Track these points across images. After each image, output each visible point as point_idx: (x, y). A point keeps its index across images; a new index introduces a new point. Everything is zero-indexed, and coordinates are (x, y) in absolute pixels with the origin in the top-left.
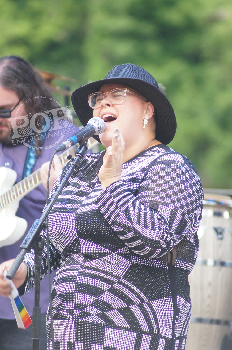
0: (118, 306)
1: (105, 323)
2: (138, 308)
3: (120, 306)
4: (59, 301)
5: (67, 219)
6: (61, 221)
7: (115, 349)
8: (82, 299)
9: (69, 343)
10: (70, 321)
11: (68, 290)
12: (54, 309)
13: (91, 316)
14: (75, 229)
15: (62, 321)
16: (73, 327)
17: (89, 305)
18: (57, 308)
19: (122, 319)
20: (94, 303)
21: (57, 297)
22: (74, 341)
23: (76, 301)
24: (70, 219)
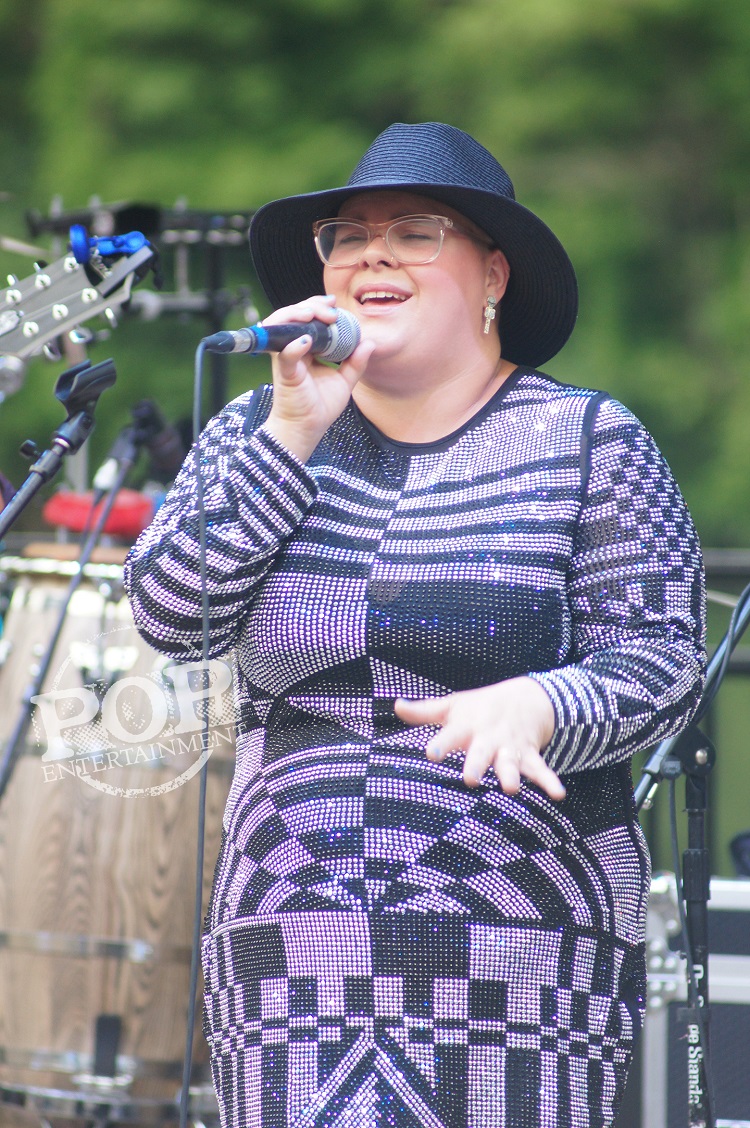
0: (501, 859)
2: (555, 859)
3: (507, 858)
4: (303, 855)
5: (337, 598)
6: (314, 599)
7: (504, 985)
8: (391, 847)
9: (353, 980)
10: (355, 914)
11: (340, 823)
12: (283, 880)
13: (425, 894)
14: (363, 631)
15: (323, 916)
16: (365, 931)
17: (416, 864)
18: (299, 877)
19: (517, 894)
20: (428, 856)
21: (293, 845)
22: (370, 974)
23: (370, 853)
24: (349, 599)
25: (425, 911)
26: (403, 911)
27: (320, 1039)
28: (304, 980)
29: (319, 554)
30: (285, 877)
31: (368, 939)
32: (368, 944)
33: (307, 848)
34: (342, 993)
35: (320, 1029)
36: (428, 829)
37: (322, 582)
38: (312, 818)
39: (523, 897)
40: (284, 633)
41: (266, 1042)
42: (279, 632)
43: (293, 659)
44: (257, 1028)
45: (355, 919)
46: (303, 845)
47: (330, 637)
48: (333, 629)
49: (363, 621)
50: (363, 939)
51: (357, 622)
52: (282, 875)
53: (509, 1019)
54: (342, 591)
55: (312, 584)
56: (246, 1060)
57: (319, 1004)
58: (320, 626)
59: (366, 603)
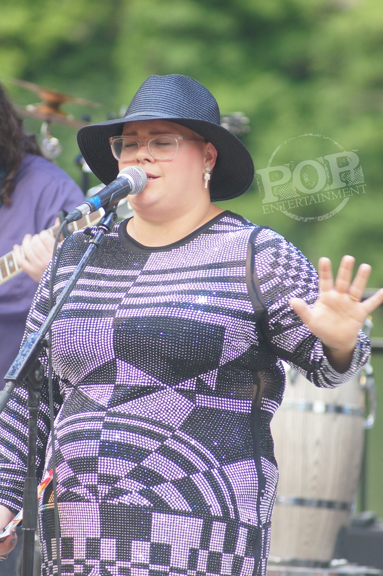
0: (173, 476)
2: (203, 478)
3: (176, 476)
4: (69, 471)
7: (169, 546)
8: (112, 468)
9: (90, 540)
11: (87, 454)
12: (60, 485)
14: (112, 345)
15: (77, 505)
16: (97, 513)
17: (125, 477)
18: (66, 483)
19: (179, 496)
20: (132, 473)
21: (65, 466)
22: (99, 537)
24: (104, 328)
25: (129, 504)
27: (75, 571)
28: (68, 539)
31: (99, 517)
32: (99, 520)
33: (71, 468)
34: (85, 547)
35: (75, 566)
36: (132, 459)
38: (74, 451)
39: (183, 498)
41: (54, 572)
44: (51, 564)
45: (92, 506)
46: (69, 465)
50: (96, 517)
51: (109, 340)
52: (59, 482)
53: (171, 565)
54: (100, 325)
57: (74, 552)
59: (113, 330)
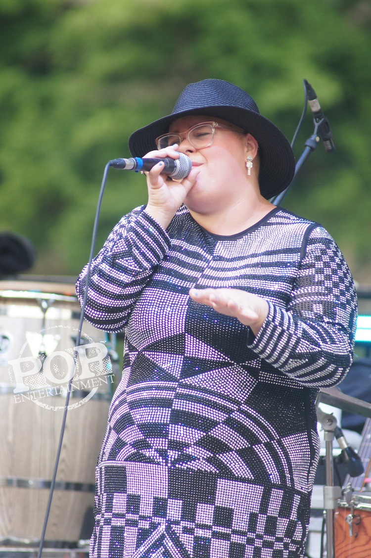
0: (237, 446)
1: (218, 472)
2: (265, 449)
3: (241, 446)
4: (139, 434)
5: (174, 303)
6: (163, 302)
7: (232, 510)
8: (182, 435)
9: (158, 499)
10: (161, 466)
11: (158, 420)
12: (129, 445)
13: (197, 461)
14: (184, 320)
15: (146, 466)
16: (166, 476)
17: (194, 445)
18: (136, 444)
19: (243, 465)
20: (200, 442)
21: (135, 428)
22: (167, 497)
23: (171, 437)
24: (180, 304)
25: (196, 469)
26: (185, 468)
27: (139, 526)
28: (134, 496)
29: (168, 281)
30: (130, 444)
31: (167, 480)
32: (167, 482)
33: (141, 431)
34: (152, 505)
35: (139, 521)
36: (201, 428)
37: (168, 294)
38: (145, 416)
39: (246, 467)
40: (147, 317)
41: (113, 524)
42: (144, 317)
43: (150, 331)
44: (110, 516)
45: (162, 469)
46: (139, 429)
47: (168, 321)
48: (170, 318)
49: (185, 315)
50: (164, 479)
51: (182, 316)
52: (128, 443)
53: (233, 528)
54: (176, 300)
55: (163, 295)
56: (103, 531)
57: (141, 509)
58: (164, 316)
59: (187, 306)
